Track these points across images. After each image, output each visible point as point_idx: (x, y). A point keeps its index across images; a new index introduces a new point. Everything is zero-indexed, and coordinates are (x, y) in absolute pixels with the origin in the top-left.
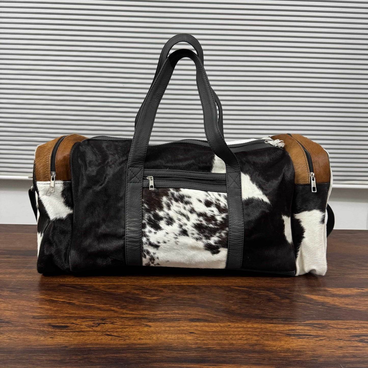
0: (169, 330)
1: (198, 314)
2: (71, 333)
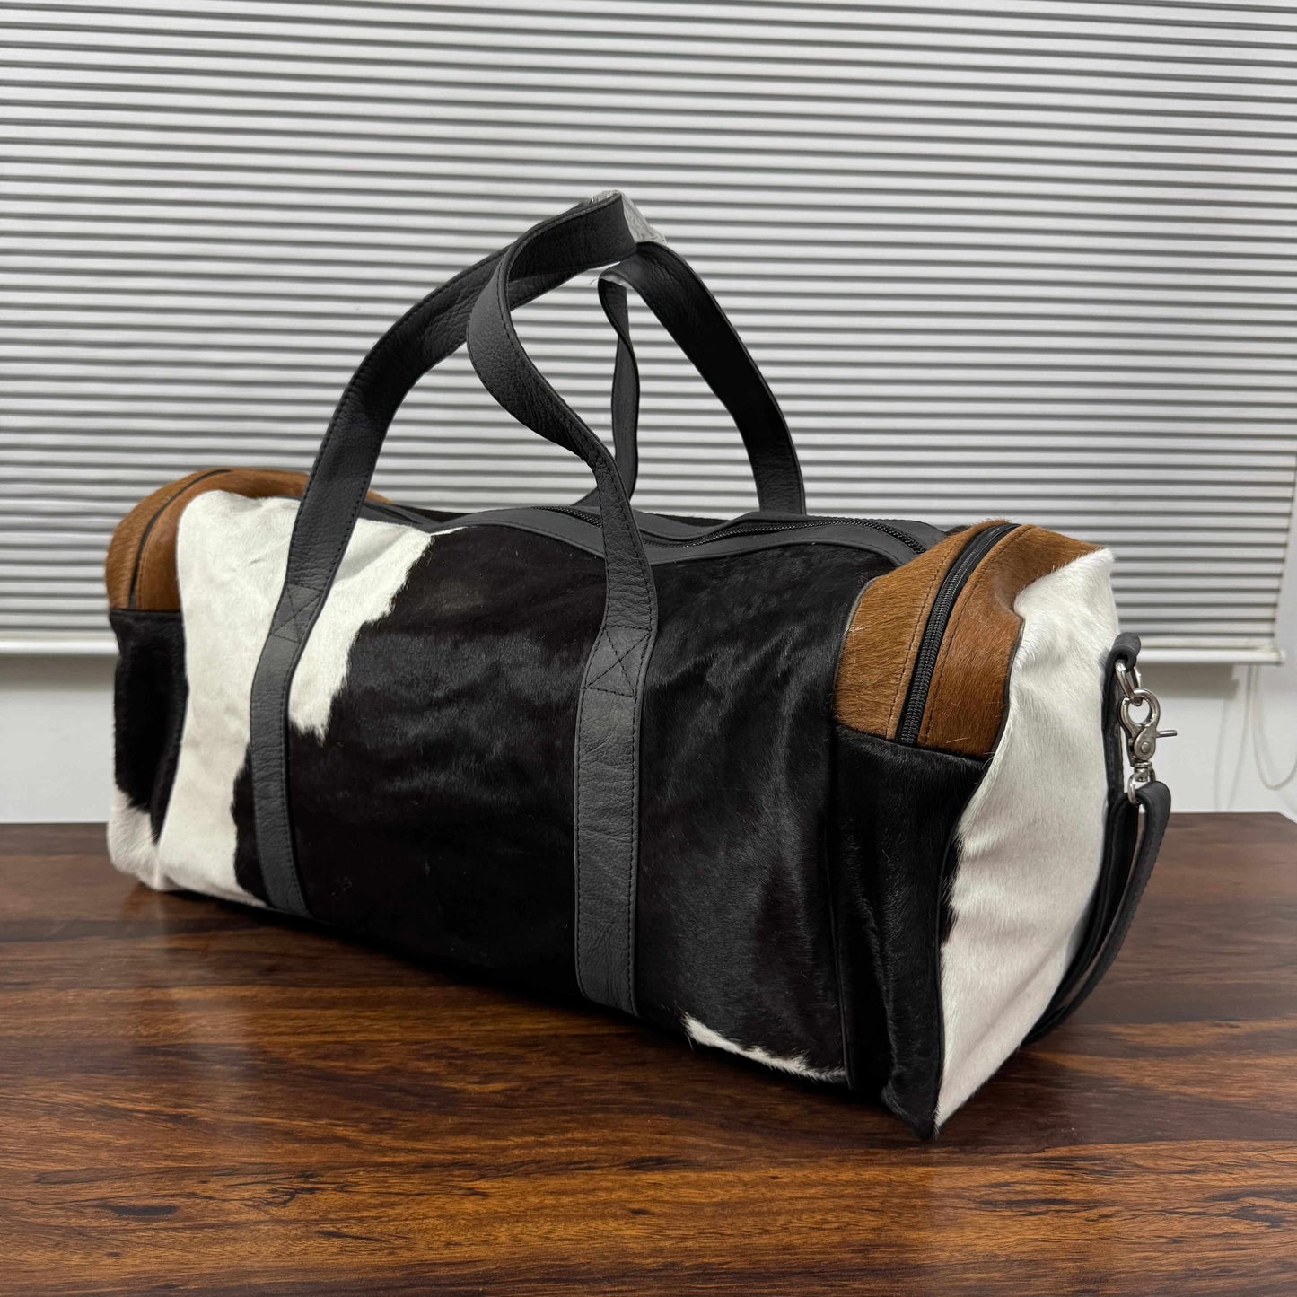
0: (554, 1207)
1: (658, 1142)
2: (188, 1233)
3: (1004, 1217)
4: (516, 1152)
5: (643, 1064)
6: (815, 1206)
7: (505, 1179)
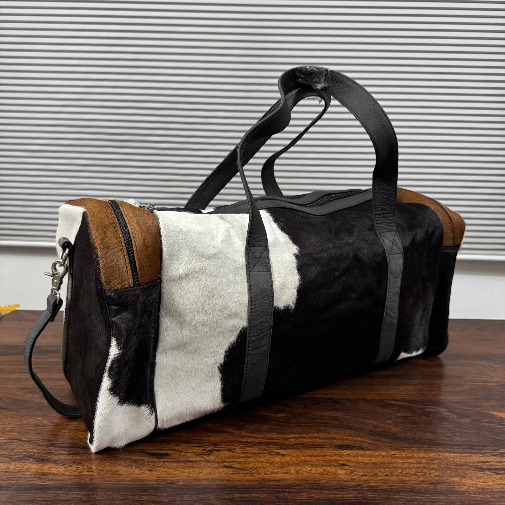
0: (311, 461)
1: (347, 439)
2: (175, 464)
3: (487, 474)
4: (293, 440)
5: (336, 409)
6: (412, 466)
7: (290, 450)
